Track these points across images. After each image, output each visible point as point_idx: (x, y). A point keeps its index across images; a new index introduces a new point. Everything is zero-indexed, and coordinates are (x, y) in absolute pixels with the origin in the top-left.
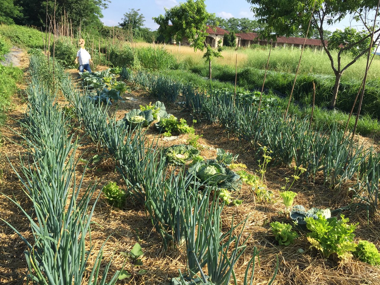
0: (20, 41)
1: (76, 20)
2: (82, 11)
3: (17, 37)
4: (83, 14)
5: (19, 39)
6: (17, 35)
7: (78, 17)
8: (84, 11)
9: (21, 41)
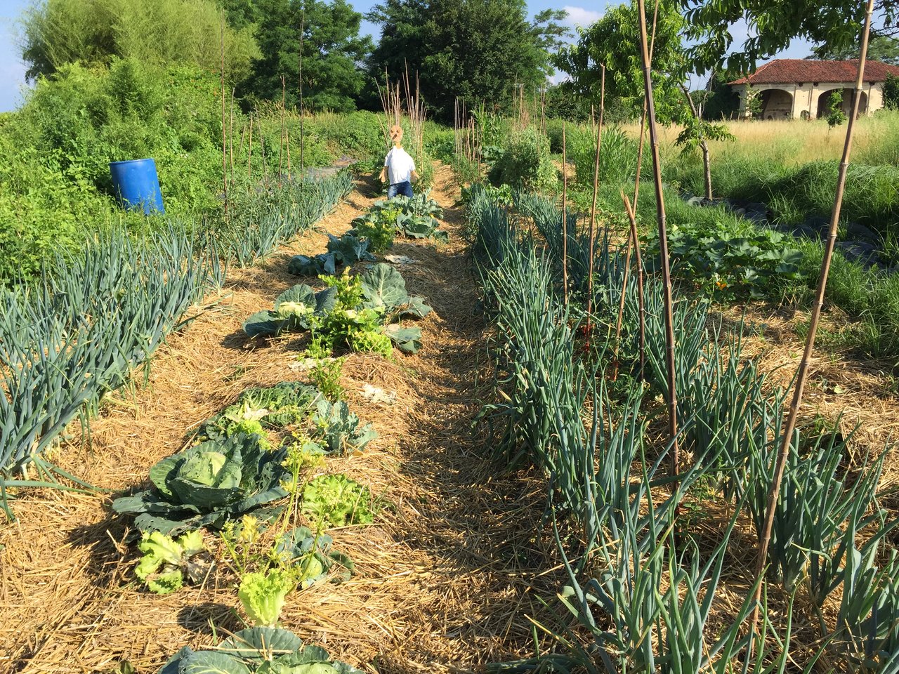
0: (357, 145)
1: (491, 88)
2: (505, 66)
3: (351, 135)
4: (507, 73)
5: (356, 139)
6: (352, 131)
7: (497, 81)
8: (509, 64)
9: (359, 143)
